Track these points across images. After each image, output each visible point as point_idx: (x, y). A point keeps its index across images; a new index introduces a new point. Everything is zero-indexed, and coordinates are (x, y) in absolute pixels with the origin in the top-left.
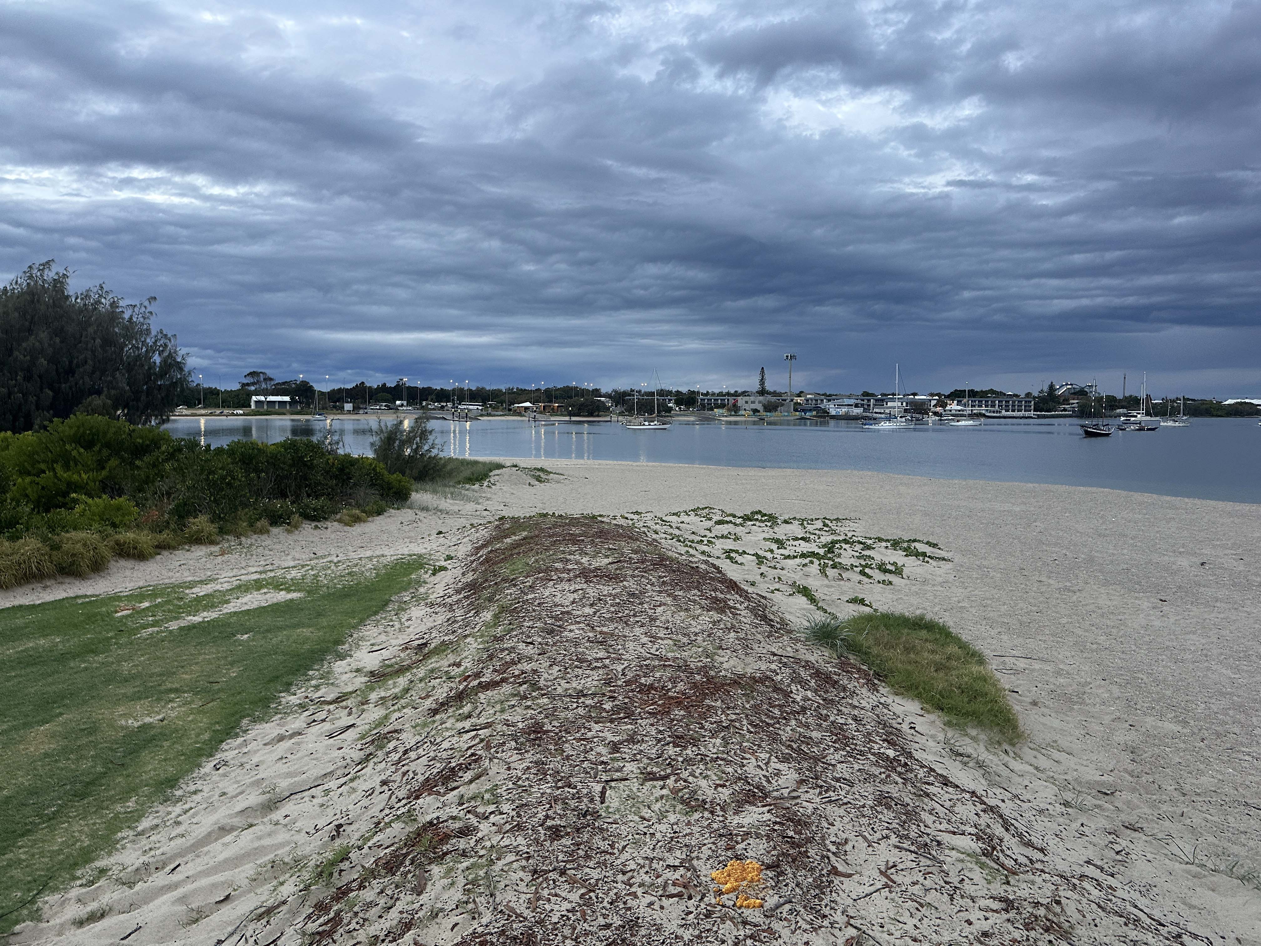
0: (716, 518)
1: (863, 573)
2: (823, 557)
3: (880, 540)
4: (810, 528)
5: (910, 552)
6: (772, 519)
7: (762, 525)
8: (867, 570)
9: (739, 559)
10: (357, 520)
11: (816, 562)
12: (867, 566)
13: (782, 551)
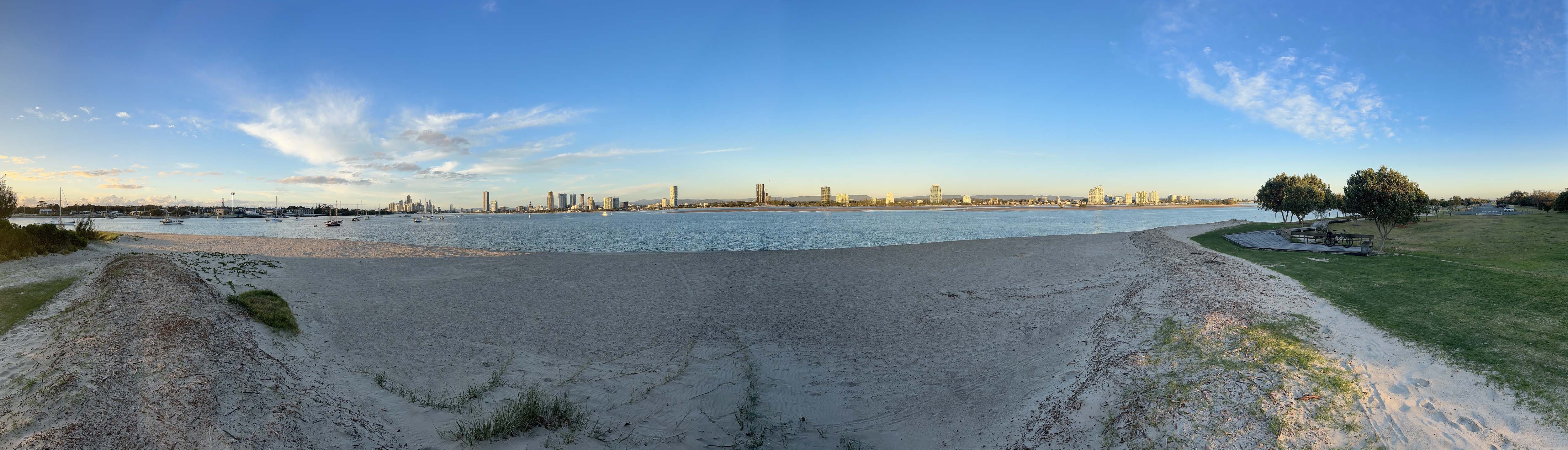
0: (202, 255)
1: (253, 274)
2: (239, 269)
3: (261, 261)
4: (236, 258)
5: (270, 266)
6: (223, 255)
7: (219, 257)
8: (254, 273)
9: (207, 271)
10: (67, 253)
11: (236, 271)
12: (255, 271)
13: (225, 267)
